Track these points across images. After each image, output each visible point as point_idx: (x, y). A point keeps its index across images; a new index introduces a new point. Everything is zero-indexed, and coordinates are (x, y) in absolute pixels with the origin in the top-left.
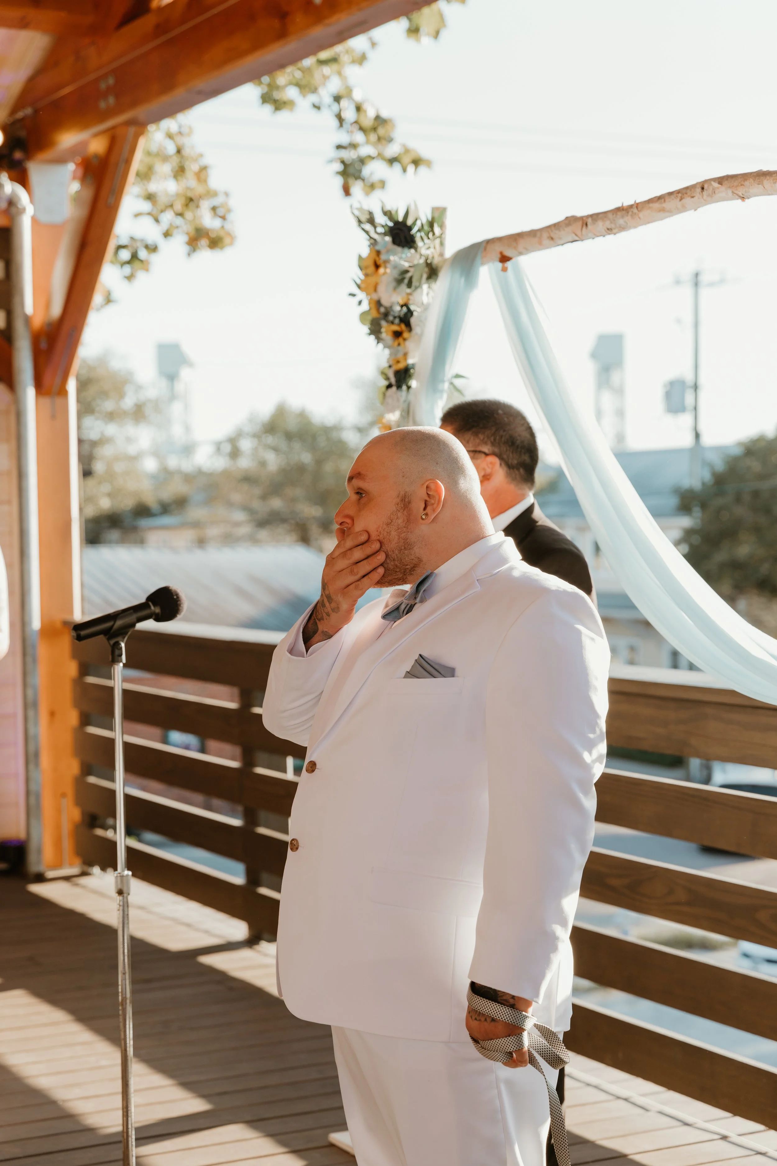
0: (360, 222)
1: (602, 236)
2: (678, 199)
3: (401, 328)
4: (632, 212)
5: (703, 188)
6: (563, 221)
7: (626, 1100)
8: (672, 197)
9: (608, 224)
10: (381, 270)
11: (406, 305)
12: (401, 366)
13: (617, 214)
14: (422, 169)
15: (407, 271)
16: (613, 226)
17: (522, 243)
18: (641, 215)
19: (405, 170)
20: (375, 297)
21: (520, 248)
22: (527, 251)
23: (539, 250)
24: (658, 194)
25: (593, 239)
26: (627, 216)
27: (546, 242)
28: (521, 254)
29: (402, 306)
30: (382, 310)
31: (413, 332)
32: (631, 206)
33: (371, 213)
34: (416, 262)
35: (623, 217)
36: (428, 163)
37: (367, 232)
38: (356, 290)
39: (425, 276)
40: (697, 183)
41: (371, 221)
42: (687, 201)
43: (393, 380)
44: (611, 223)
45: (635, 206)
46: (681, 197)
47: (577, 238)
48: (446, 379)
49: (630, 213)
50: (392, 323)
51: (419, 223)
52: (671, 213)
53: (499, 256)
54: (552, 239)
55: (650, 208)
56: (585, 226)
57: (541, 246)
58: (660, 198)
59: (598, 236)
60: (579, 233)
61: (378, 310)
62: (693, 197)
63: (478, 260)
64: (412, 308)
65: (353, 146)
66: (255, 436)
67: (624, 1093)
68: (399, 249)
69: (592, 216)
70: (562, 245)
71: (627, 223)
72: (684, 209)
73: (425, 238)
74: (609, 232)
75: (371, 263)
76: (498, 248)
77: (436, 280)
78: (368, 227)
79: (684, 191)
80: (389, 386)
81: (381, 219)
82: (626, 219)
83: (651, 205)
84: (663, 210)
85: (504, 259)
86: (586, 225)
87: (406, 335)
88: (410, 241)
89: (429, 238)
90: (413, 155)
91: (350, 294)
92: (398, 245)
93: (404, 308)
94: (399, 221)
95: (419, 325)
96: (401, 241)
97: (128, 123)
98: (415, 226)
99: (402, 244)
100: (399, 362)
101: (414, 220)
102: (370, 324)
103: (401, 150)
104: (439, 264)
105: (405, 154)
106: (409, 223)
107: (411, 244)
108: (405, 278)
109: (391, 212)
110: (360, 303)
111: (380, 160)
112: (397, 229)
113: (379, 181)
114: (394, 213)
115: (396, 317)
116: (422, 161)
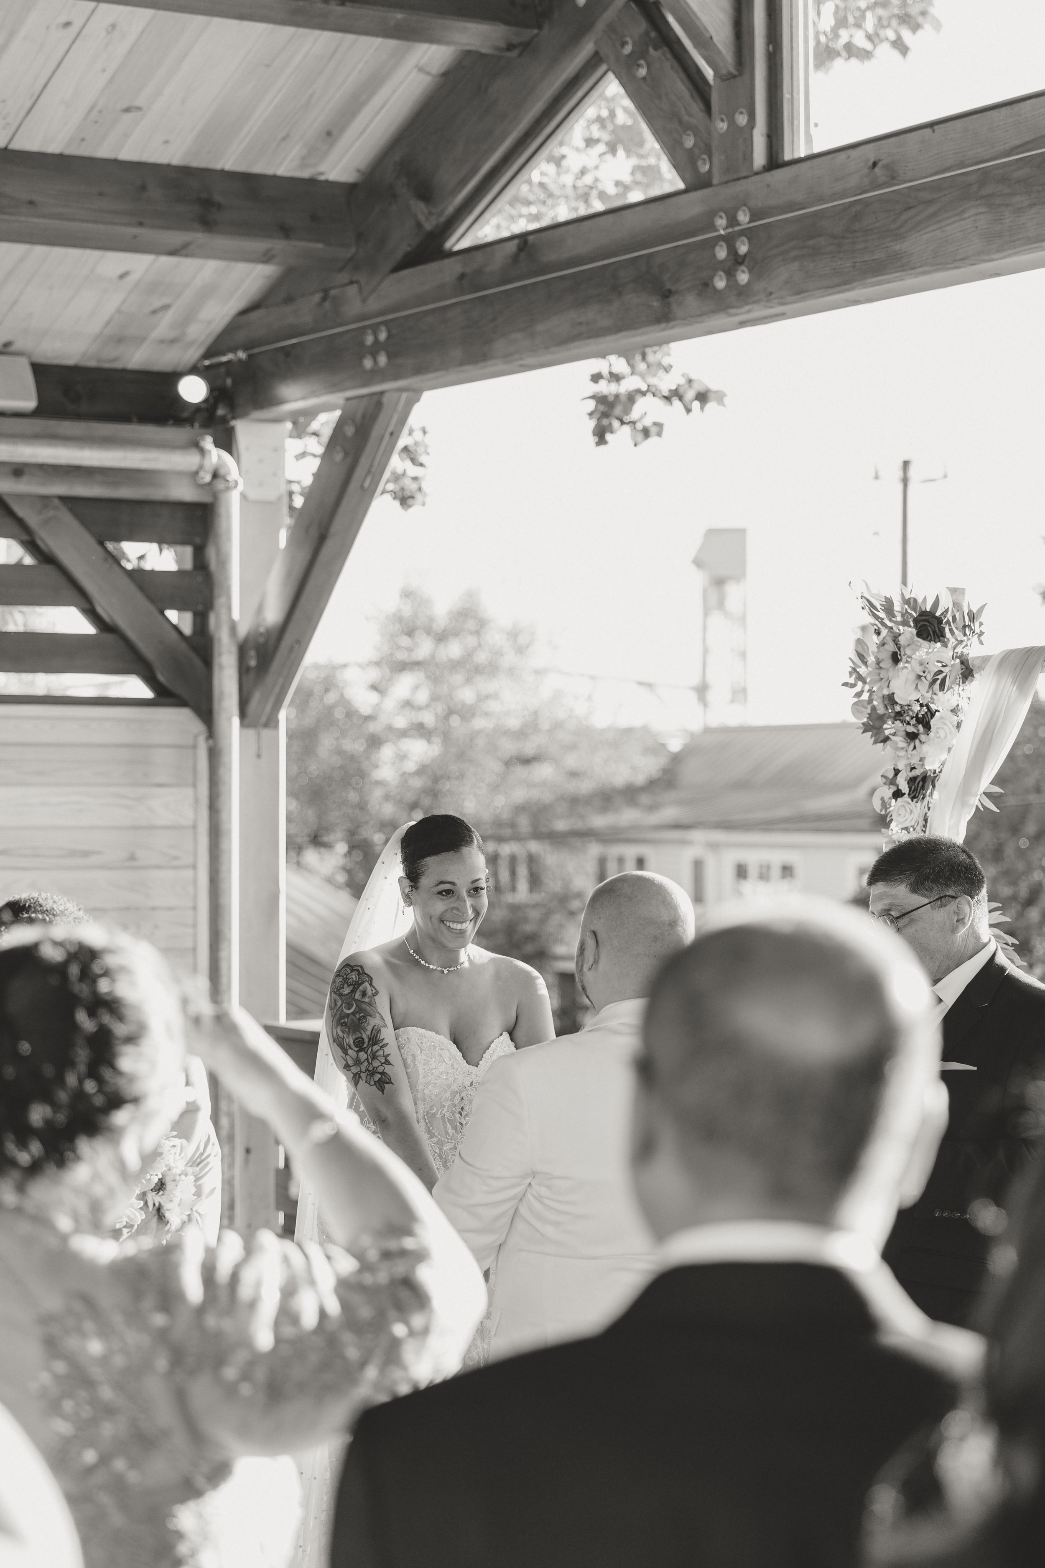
0: (871, 606)
3: (918, 730)
10: (901, 665)
11: (927, 705)
12: (917, 772)
14: (711, 406)
15: (941, 672)
19: (688, 410)
20: (885, 691)
29: (922, 706)
30: (896, 707)
31: (932, 734)
33: (888, 599)
34: (950, 662)
36: (720, 397)
37: (877, 617)
38: (855, 681)
39: (959, 676)
41: (888, 607)
43: (904, 788)
48: (979, 793)
50: (909, 724)
51: (950, 616)
61: (886, 706)
63: (1039, 668)
64: (934, 707)
65: (616, 378)
68: (925, 643)
73: (959, 634)
75: (887, 655)
78: (882, 613)
80: (898, 794)
81: (900, 606)
87: (923, 737)
88: (940, 634)
89: (965, 635)
90: (697, 388)
91: (845, 684)
92: (924, 639)
93: (925, 708)
94: (926, 611)
95: (943, 728)
96: (929, 634)
97: (402, 390)
98: (945, 617)
99: (929, 639)
100: (914, 768)
101: (944, 610)
102: (868, 718)
103: (682, 381)
104: (977, 663)
105: (686, 386)
106: (938, 614)
107: (940, 638)
108: (938, 679)
109: (915, 600)
110: (859, 694)
111: (652, 395)
112: (923, 620)
113: (655, 424)
114: (920, 601)
115: (912, 718)
116: (711, 395)
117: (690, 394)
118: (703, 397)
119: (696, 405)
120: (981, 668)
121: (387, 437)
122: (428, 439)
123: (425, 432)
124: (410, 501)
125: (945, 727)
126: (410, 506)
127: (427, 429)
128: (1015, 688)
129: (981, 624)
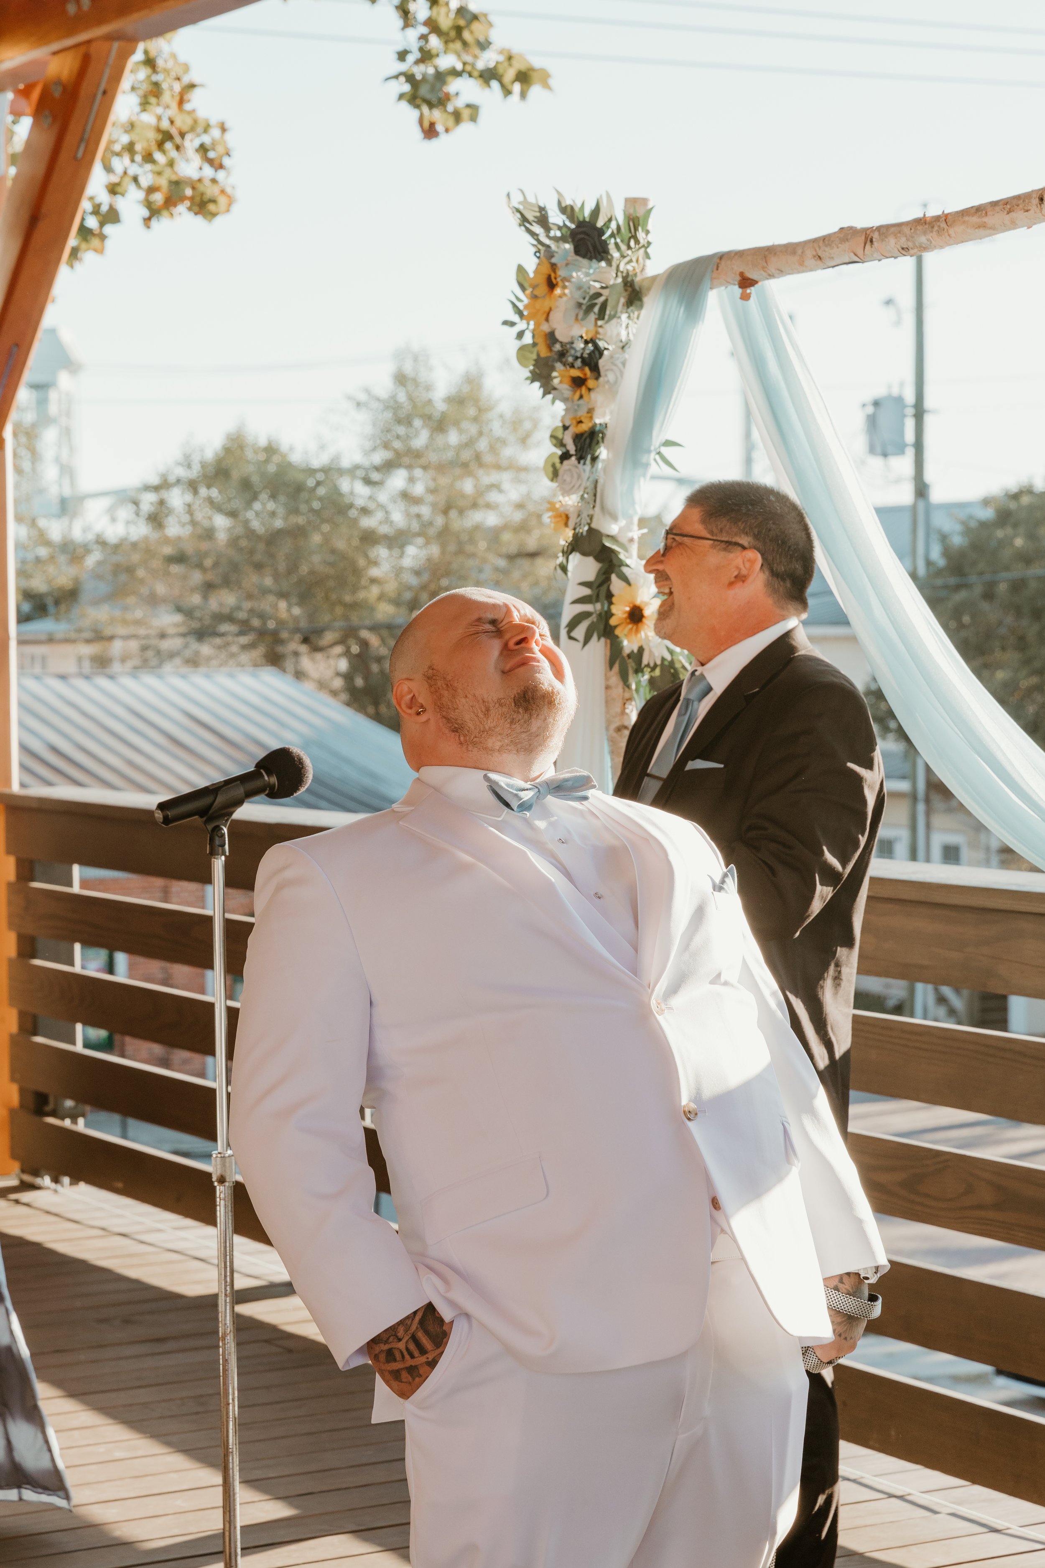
0: (524, 220)
1: (893, 257)
2: (1006, 213)
3: (585, 374)
4: (939, 226)
5: (1041, 199)
6: (835, 233)
7: (901, 1498)
8: (997, 208)
9: (903, 242)
10: (558, 291)
11: (593, 341)
12: (585, 427)
13: (916, 229)
14: (534, 89)
15: (599, 295)
16: (910, 244)
17: (774, 263)
18: (951, 231)
19: (508, 94)
20: (546, 328)
21: (772, 269)
22: (781, 272)
23: (799, 272)
24: (976, 203)
25: (879, 260)
26: (932, 232)
27: (809, 262)
28: (771, 276)
29: (586, 342)
30: (558, 347)
31: (601, 379)
32: (937, 218)
33: (542, 209)
34: (612, 282)
35: (925, 233)
36: (546, 78)
37: (533, 234)
38: (516, 318)
39: (622, 300)
40: (1032, 191)
41: (543, 220)
42: (1019, 215)
43: (572, 449)
44: (908, 240)
45: (943, 219)
46: (1010, 209)
47: (857, 259)
48: (652, 448)
49: (936, 228)
50: (572, 366)
51: (613, 225)
52: (994, 230)
53: (738, 278)
54: (820, 258)
55: (964, 222)
56: (868, 243)
57: (802, 267)
58: (978, 210)
59: (887, 258)
60: (860, 252)
61: (550, 348)
62: (1027, 211)
63: (707, 282)
64: (601, 344)
65: (426, 55)
66: (193, 486)
67: (899, 1490)
68: (585, 262)
69: (879, 229)
70: (833, 267)
71: (931, 243)
72: (1014, 225)
73: (623, 247)
74: (904, 252)
75: (542, 280)
76: (738, 267)
77: (641, 307)
78: (537, 229)
79: (1015, 202)
80: (565, 456)
81: (556, 218)
82: (929, 236)
83: (966, 218)
84: (983, 226)
85: (746, 283)
86: (871, 241)
87: (591, 383)
88: (601, 250)
89: (629, 248)
90: (517, 66)
91: (505, 323)
92: (584, 256)
93: (590, 345)
94: (584, 221)
95: (612, 370)
96: (588, 250)
97: (110, 38)
98: (608, 228)
99: (589, 255)
100: (581, 422)
101: (606, 219)
102: (534, 365)
103: (501, 58)
104: (645, 284)
105: (506, 64)
106: (600, 224)
107: (602, 254)
108: (596, 304)
109: (572, 208)
110: (520, 335)
111: (468, 75)
112: (581, 233)
113: (468, 106)
114: (577, 209)
115: (577, 358)
116: (535, 76)
117: (509, 75)
118: (524, 77)
119: (517, 88)
120: (649, 289)
121: (99, 96)
122: (228, 136)
123: (223, 129)
124: (211, 207)
125: (614, 368)
126: (214, 215)
127: (227, 126)
128: (682, 309)
129: (647, 232)
